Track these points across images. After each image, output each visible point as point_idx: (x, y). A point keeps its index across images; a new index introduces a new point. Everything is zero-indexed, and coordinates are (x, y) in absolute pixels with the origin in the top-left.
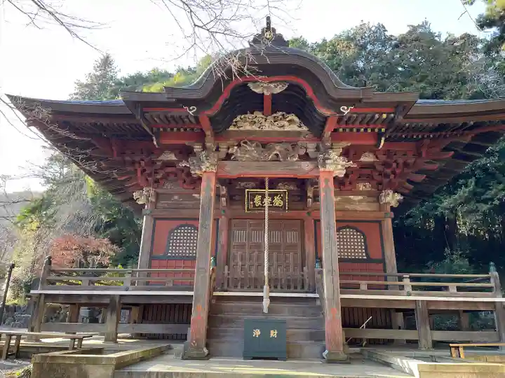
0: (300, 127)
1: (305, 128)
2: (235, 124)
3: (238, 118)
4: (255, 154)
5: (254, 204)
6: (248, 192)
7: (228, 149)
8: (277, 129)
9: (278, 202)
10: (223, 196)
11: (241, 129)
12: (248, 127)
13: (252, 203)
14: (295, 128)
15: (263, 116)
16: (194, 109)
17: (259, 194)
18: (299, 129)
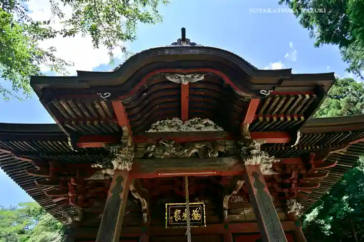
0: (216, 128)
1: (220, 129)
2: (154, 127)
3: (158, 122)
4: (173, 150)
5: (174, 218)
6: (168, 206)
7: (146, 148)
8: (194, 130)
9: (196, 215)
10: (145, 211)
11: (160, 131)
12: (167, 129)
13: (171, 218)
14: (211, 129)
15: (180, 121)
16: (108, 95)
17: (179, 209)
18: (216, 130)
